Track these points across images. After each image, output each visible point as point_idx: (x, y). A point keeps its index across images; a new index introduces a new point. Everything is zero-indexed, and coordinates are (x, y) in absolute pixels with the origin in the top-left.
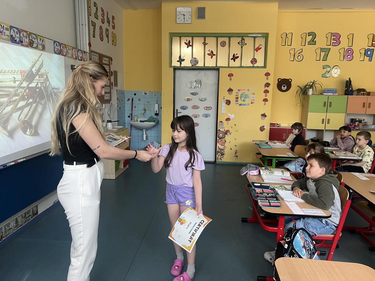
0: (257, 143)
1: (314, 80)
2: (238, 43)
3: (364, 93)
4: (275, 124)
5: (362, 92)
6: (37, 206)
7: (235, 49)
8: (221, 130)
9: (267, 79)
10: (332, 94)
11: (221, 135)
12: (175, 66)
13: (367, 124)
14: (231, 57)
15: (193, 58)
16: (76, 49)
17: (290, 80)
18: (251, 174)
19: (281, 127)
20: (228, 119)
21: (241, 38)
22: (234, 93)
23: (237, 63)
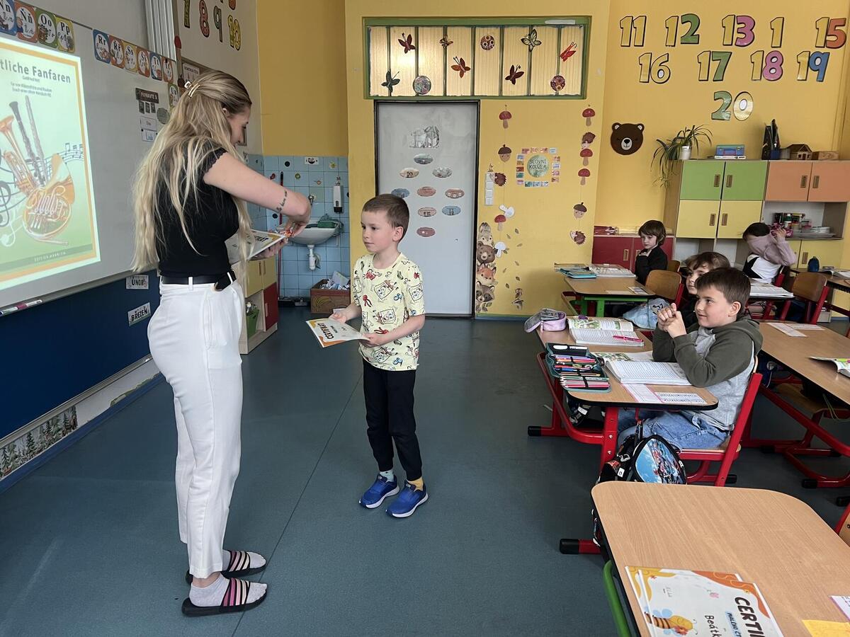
0: (564, 268)
1: (694, 126)
2: (523, 40)
3: (804, 155)
4: (606, 228)
5: (799, 153)
6: (73, 409)
7: (516, 56)
8: (485, 243)
9: (589, 123)
10: (733, 157)
11: (485, 254)
12: (378, 96)
13: (809, 224)
14: (507, 73)
15: (417, 75)
16: (145, 50)
17: (640, 128)
18: (548, 328)
19: (619, 234)
20: (500, 219)
21: (528, 28)
22: (514, 156)
23: (519, 88)
